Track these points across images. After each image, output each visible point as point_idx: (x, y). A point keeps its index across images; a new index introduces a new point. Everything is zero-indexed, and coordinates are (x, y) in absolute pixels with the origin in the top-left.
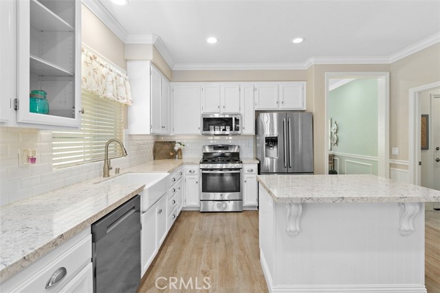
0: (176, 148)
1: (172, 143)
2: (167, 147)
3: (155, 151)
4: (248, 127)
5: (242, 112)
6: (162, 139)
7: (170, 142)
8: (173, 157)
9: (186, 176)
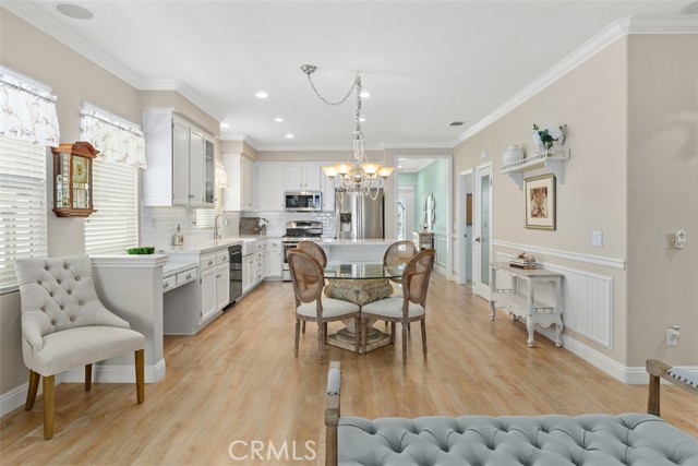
0: (261, 224)
1: (257, 220)
2: (252, 223)
3: (240, 226)
4: (329, 202)
5: (322, 190)
6: (247, 216)
7: (255, 219)
8: (257, 233)
9: (270, 248)
